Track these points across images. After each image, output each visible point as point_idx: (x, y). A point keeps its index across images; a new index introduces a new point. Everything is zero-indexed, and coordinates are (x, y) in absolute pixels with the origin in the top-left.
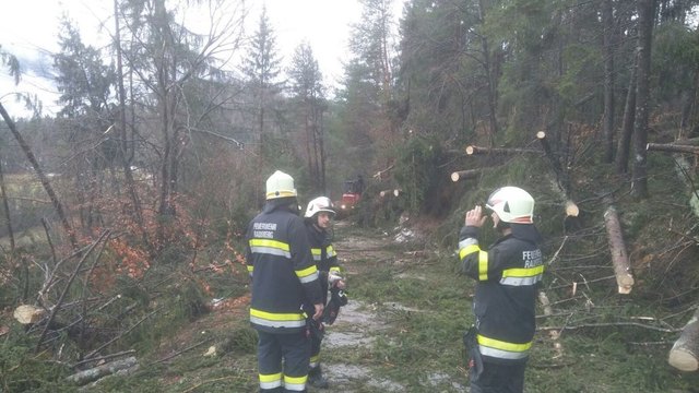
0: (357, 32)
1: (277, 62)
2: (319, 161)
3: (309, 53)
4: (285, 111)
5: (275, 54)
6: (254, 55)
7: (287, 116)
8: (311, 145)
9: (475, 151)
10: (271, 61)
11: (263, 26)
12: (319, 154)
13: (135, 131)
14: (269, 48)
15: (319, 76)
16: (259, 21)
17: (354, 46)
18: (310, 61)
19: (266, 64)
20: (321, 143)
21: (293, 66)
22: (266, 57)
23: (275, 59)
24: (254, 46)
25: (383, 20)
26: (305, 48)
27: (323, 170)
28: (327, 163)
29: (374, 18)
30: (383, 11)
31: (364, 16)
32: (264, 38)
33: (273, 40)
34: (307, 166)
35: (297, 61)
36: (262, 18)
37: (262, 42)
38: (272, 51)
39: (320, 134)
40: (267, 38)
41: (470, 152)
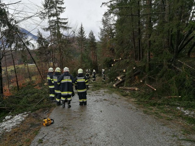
0: (102, 31)
3: (93, 34)
4: (87, 49)
5: (84, 36)
6: (79, 36)
8: (94, 57)
11: (81, 29)
12: (96, 59)
13: (55, 57)
15: (95, 40)
18: (93, 36)
22: (82, 36)
23: (84, 37)
24: (79, 34)
27: (97, 62)
28: (98, 60)
31: (104, 27)
33: (84, 32)
34: (93, 62)
35: (90, 37)
36: (81, 27)
37: (81, 33)
38: (84, 35)
39: (96, 54)
40: (83, 32)
41: (114, 60)
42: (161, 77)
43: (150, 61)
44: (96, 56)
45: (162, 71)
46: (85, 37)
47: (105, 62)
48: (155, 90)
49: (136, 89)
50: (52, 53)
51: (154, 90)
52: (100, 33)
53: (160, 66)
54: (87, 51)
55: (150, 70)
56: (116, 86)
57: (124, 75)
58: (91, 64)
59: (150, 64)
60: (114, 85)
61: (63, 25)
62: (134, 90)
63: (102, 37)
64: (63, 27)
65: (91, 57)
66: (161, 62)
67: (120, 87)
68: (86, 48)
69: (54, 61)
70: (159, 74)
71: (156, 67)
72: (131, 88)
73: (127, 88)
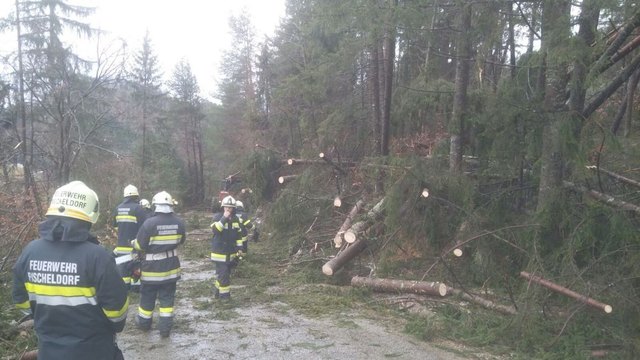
0: (227, 56)
1: (158, 77)
2: (198, 162)
3: (188, 69)
4: (165, 119)
5: (156, 70)
6: (138, 70)
7: (168, 124)
8: (190, 149)
9: (294, 162)
10: (153, 75)
11: (146, 46)
12: (198, 156)
13: (34, 142)
14: (151, 64)
15: (197, 89)
16: (143, 42)
17: (225, 67)
18: (189, 75)
19: (148, 79)
20: (200, 146)
21: (174, 80)
22: (149, 72)
23: (156, 74)
24: (138, 62)
25: (248, 49)
26: (185, 65)
27: (202, 170)
28: (205, 163)
29: (241, 46)
30: (249, 41)
31: (233, 44)
32: (147, 55)
33: (155, 58)
34: (186, 166)
35: (178, 76)
36: (145, 39)
37: (145, 60)
38: (154, 68)
39: (200, 138)
40: (150, 56)
41: (290, 162)
47: (251, 166)
48: (608, 309)
49: (443, 290)
50: (24, 125)
54: (165, 127)
58: (182, 173)
60: (327, 269)
61: (73, 17)
63: (226, 80)
64: (74, 24)
65: (181, 150)
67: (356, 279)
68: (163, 117)
69: (28, 158)
72: (413, 284)
73: (394, 282)
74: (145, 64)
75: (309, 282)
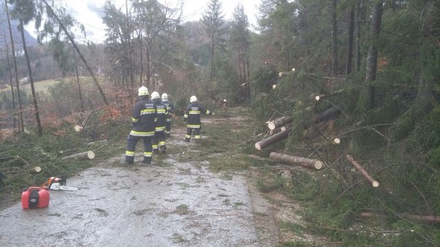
3: (242, 10)
4: (225, 46)
5: (221, 12)
6: (209, 13)
7: (227, 49)
8: (242, 65)
10: (219, 16)
12: (246, 70)
14: (218, 9)
15: (247, 24)
18: (243, 15)
19: (216, 19)
21: (233, 18)
22: (216, 14)
23: (221, 15)
24: (210, 8)
26: (240, 7)
27: (249, 79)
33: (220, 4)
34: (238, 77)
35: (235, 16)
37: (214, 6)
38: (220, 11)
39: (247, 58)
40: (217, 3)
41: (280, 74)
42: (404, 133)
43: (374, 78)
44: (248, 64)
45: (408, 112)
46: (222, 17)
48: (376, 184)
49: (319, 165)
51: (371, 184)
52: (259, 6)
53: (404, 95)
54: (225, 51)
55: (372, 104)
56: (263, 147)
57: (288, 117)
59: (372, 89)
60: (258, 146)
62: (311, 168)
63: (263, 17)
65: (236, 66)
66: (409, 81)
67: (272, 154)
68: (224, 44)
70: (399, 123)
71: (394, 98)
72: (301, 159)
73: (292, 158)
74: (214, 9)
75: (243, 153)
